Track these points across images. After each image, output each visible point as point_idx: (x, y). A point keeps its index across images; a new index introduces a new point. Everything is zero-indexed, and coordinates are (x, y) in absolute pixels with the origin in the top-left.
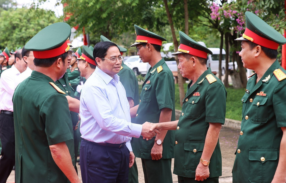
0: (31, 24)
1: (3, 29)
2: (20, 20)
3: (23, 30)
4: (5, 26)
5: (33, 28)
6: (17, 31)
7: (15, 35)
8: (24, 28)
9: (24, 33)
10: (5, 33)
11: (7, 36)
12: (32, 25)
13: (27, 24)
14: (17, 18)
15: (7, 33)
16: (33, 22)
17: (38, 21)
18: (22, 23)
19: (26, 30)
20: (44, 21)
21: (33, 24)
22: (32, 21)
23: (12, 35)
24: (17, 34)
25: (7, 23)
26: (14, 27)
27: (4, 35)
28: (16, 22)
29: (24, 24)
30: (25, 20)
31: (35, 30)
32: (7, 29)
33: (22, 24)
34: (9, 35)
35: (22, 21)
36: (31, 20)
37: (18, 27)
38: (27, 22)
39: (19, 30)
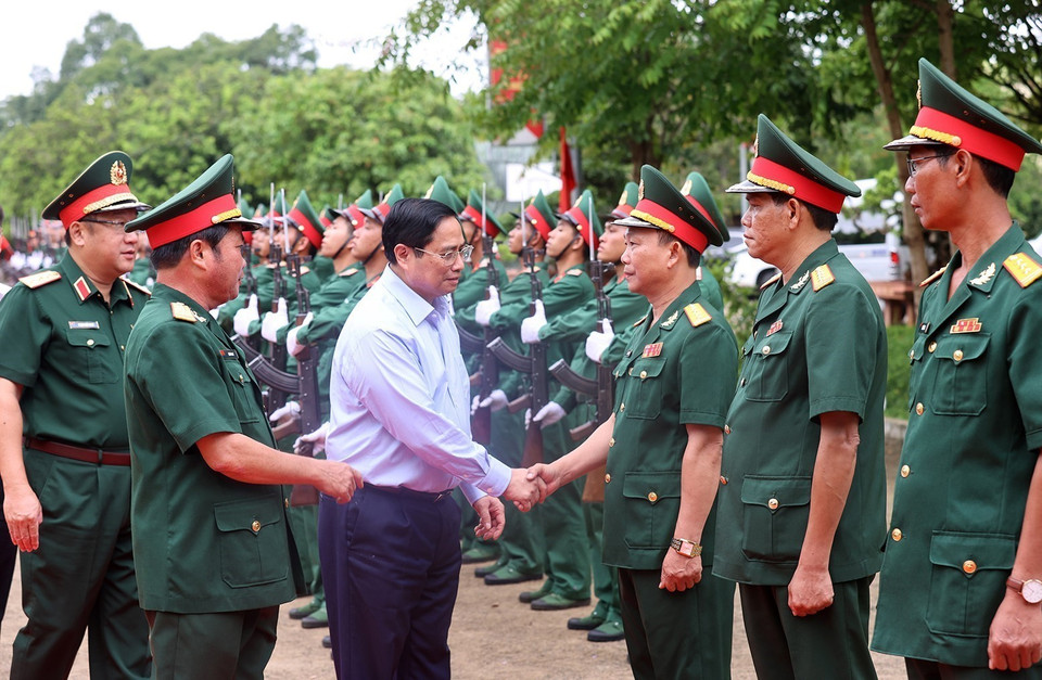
0: (366, 120)
1: (274, 141)
2: (332, 106)
3: (341, 143)
4: (279, 127)
5: (375, 135)
6: (319, 144)
7: (312, 159)
8: (344, 135)
9: (343, 151)
10: (282, 155)
11: (286, 163)
12: (371, 126)
13: (353, 119)
14: (319, 102)
15: (287, 154)
16: (374, 115)
17: (391, 111)
18: (338, 117)
19: (350, 141)
20: (412, 110)
21: (376, 121)
22: (370, 111)
23: (305, 160)
24: (319, 156)
25: (286, 118)
26: (310, 133)
27: (278, 161)
28: (317, 115)
29: (344, 120)
30: (348, 109)
31: (381, 143)
32: (287, 139)
33: (337, 122)
34: (293, 160)
35: (337, 112)
36: (369, 107)
37: (323, 132)
38: (354, 114)
39: (326, 144)
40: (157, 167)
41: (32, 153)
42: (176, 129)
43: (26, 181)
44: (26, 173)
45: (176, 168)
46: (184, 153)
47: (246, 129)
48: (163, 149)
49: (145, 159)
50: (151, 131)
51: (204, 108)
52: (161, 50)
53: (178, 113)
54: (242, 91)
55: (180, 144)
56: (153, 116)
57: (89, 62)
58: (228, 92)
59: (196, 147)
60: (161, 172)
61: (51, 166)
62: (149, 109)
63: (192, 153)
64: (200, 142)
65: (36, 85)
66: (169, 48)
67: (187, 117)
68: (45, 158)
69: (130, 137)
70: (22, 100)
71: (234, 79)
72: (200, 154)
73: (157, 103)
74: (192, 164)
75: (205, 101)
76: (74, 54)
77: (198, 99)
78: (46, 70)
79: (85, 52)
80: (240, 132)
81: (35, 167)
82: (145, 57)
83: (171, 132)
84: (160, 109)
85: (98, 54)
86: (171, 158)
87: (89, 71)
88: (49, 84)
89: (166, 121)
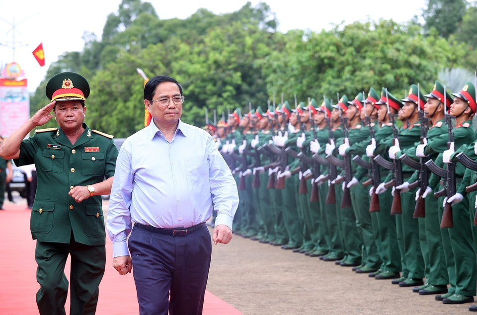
0: (364, 58)
1: (296, 72)
2: (338, 48)
3: (346, 74)
4: (300, 62)
5: (371, 68)
6: (330, 74)
7: (325, 86)
8: (348, 68)
9: (347, 80)
10: (301, 82)
11: (304, 88)
12: (368, 61)
13: (354, 57)
14: (329, 45)
15: (305, 82)
16: (368, 54)
17: (383, 51)
18: (344, 55)
19: (353, 72)
20: (398, 50)
21: (371, 57)
22: (366, 51)
23: (320, 87)
24: (330, 83)
25: (305, 56)
26: (322, 66)
27: (299, 86)
28: (329, 54)
29: (348, 57)
30: (351, 49)
31: (375, 74)
32: (304, 71)
33: (343, 59)
34: (309, 87)
35: (342, 52)
36: (365, 48)
37: (331, 66)
38: (354, 53)
39: (335, 74)
40: (199, 93)
41: (109, 84)
42: (213, 67)
43: (103, 103)
44: (104, 98)
45: (213, 94)
46: (219, 83)
47: (275, 64)
48: (204, 80)
49: (191, 88)
50: (196, 68)
51: (233, 52)
52: (172, 20)
53: (213, 56)
54: (258, 41)
55: (216, 77)
56: (195, 58)
57: (122, 28)
58: (249, 41)
59: (228, 79)
60: (202, 97)
61: (122, 93)
62: (191, 53)
63: (225, 84)
64: (231, 76)
65: (86, 44)
66: (176, 19)
67: (221, 58)
68: (118, 87)
69: (180, 72)
70: (76, 55)
71: (252, 32)
72: (231, 84)
73: (196, 49)
74: (225, 91)
75: (233, 47)
76: (112, 23)
77: (228, 46)
78: (93, 34)
79: (119, 22)
80: (270, 66)
81: (110, 94)
82: (161, 25)
83: (209, 68)
84: (199, 54)
85: (127, 23)
86: (210, 87)
87: (122, 35)
88: (95, 43)
89: (205, 62)
